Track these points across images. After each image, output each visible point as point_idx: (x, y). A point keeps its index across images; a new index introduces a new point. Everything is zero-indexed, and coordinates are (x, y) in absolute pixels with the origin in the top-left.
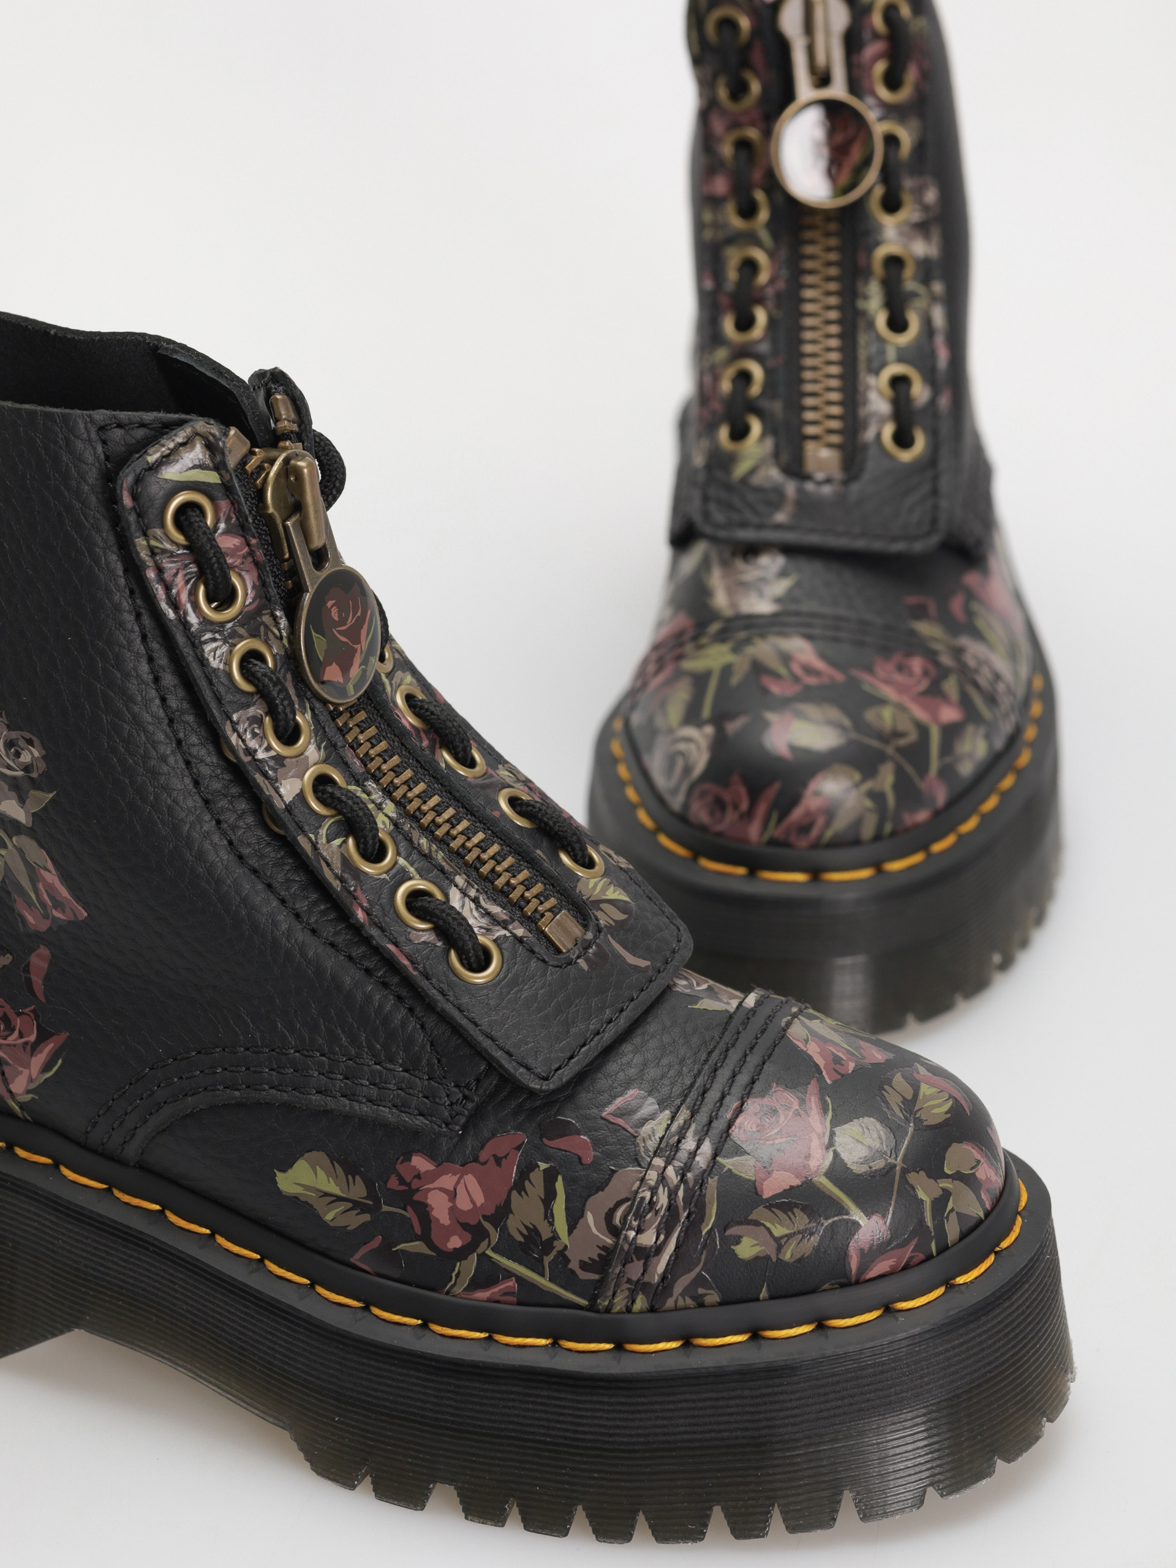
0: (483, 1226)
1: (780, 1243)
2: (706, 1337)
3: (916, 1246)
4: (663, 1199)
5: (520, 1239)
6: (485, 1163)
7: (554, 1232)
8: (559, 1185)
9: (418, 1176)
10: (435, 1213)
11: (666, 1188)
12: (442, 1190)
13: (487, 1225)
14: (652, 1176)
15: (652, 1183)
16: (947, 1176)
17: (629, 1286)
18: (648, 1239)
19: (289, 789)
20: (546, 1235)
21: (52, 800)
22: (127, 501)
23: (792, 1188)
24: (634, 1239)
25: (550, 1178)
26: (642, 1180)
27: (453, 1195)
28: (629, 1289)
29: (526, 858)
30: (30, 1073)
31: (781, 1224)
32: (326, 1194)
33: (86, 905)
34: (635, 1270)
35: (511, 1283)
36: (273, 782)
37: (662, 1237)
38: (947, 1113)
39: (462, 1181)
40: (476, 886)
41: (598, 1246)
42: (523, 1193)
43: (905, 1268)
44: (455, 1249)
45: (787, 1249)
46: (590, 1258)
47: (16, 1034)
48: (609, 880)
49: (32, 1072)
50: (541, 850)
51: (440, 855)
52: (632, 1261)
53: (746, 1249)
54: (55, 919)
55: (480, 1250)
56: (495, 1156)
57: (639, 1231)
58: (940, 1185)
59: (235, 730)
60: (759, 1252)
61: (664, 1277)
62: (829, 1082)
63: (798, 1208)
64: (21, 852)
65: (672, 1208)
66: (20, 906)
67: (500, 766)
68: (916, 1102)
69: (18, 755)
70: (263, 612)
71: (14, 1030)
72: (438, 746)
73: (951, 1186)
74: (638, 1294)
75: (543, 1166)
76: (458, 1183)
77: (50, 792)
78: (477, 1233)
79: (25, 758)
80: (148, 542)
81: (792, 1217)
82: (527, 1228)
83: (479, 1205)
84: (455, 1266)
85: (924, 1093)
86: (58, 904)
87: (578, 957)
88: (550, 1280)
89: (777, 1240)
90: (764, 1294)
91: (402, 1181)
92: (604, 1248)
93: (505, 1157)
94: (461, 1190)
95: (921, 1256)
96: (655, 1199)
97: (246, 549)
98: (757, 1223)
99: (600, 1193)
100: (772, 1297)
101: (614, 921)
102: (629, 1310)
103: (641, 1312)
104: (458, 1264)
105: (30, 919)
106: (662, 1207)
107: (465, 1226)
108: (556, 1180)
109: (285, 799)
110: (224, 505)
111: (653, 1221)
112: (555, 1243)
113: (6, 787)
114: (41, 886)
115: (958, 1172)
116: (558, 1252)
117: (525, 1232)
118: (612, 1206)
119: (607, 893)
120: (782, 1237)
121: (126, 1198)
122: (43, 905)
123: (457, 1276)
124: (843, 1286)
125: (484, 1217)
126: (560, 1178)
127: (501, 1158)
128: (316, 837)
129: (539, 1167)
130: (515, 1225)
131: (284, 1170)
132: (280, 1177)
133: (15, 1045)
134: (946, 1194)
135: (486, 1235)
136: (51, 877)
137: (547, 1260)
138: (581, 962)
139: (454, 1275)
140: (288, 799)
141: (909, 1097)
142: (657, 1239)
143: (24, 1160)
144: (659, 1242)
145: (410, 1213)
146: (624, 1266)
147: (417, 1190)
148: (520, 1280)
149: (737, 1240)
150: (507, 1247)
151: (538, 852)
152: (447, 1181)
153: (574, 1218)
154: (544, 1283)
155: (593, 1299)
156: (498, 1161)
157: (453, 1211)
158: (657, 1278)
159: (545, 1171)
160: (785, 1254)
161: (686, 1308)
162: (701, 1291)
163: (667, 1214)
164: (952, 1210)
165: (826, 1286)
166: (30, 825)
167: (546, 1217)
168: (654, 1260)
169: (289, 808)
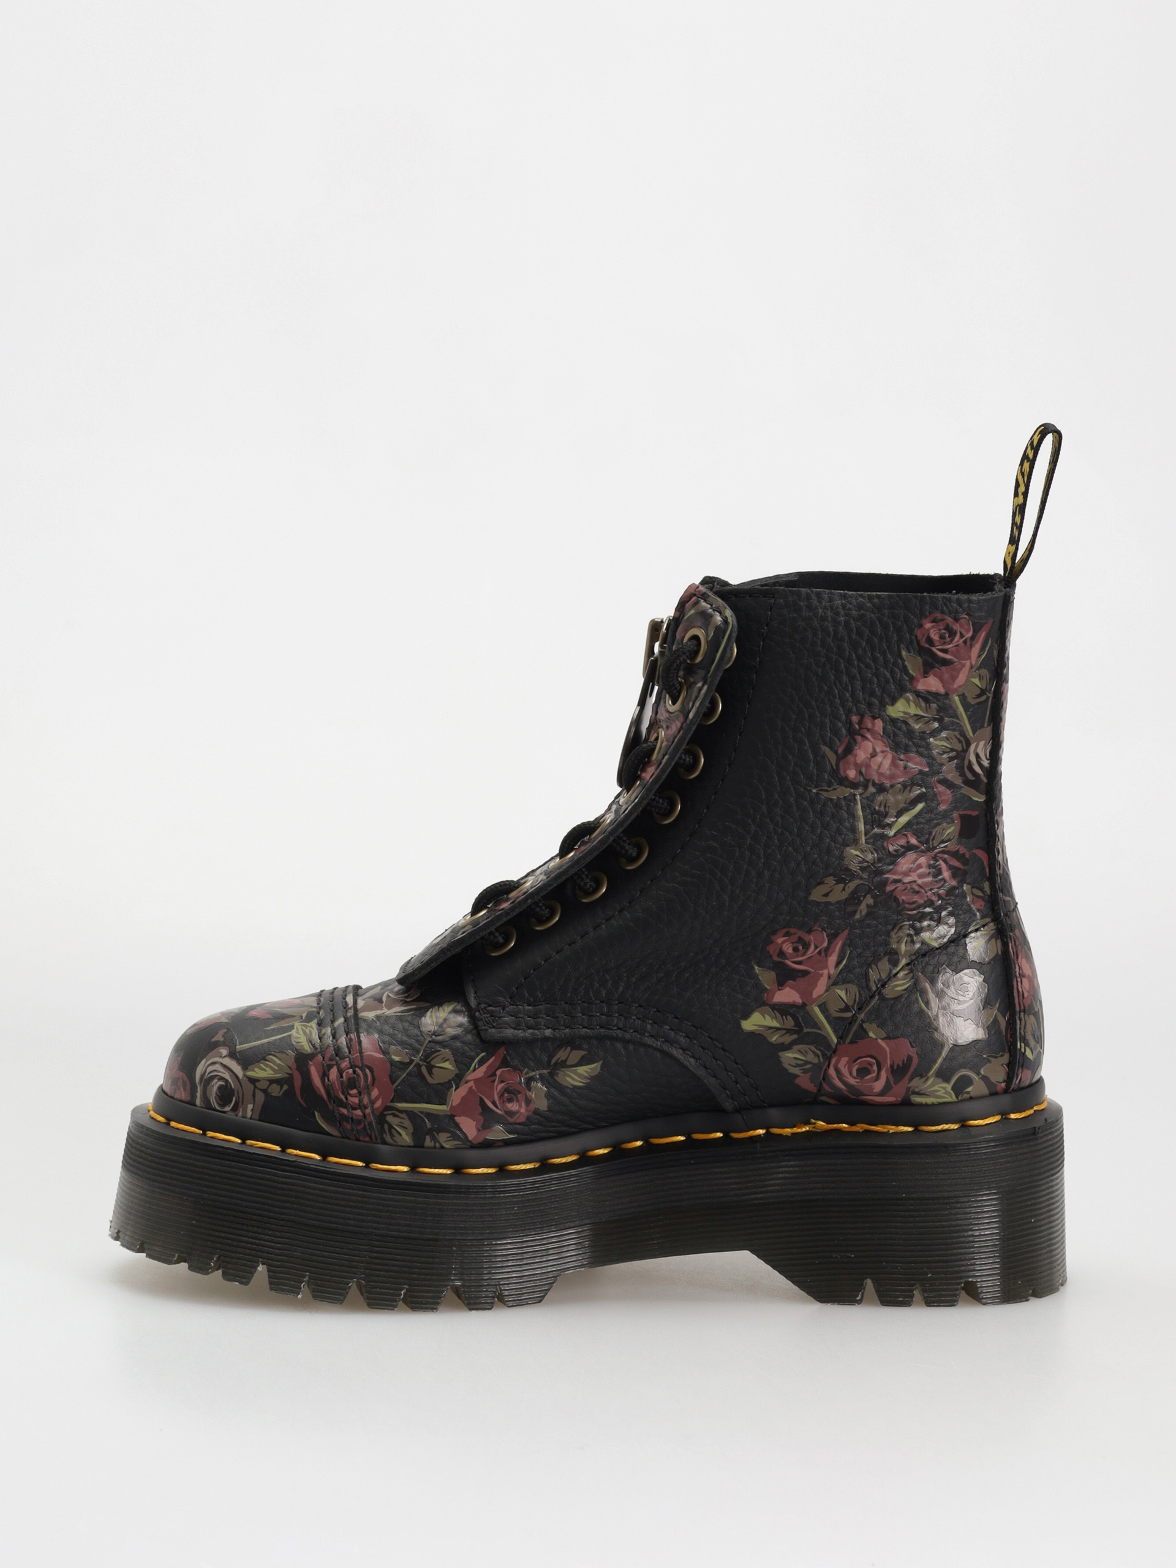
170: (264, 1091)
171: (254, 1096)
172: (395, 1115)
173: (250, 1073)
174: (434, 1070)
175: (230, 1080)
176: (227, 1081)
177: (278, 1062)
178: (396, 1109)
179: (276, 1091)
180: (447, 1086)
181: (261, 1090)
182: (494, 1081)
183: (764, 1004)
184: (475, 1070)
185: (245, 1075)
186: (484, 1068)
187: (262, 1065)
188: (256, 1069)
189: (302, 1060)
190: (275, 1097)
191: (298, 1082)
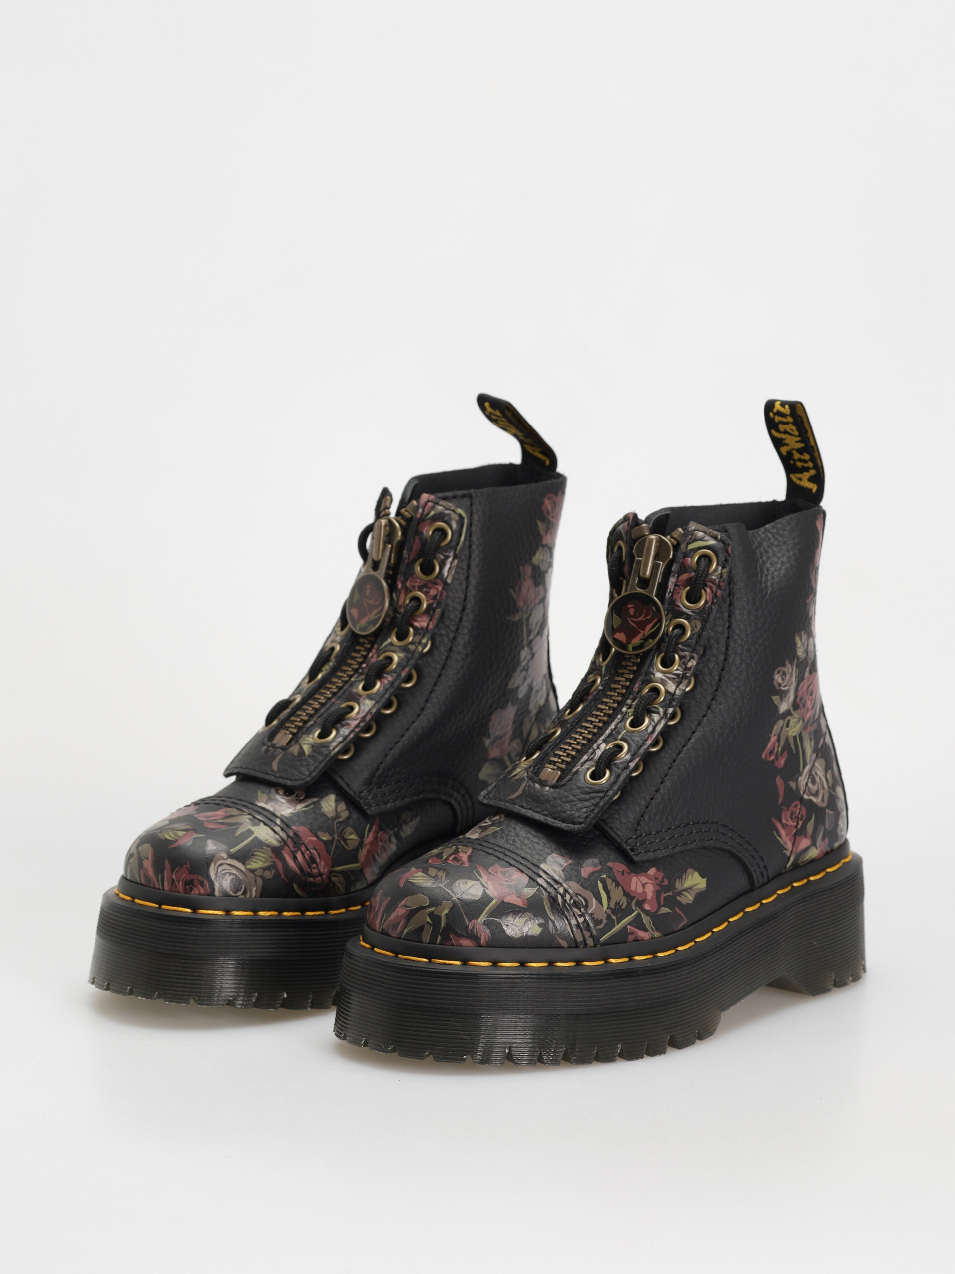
170: (261, 877)
171: (256, 881)
172: (335, 876)
173: (249, 867)
174: (348, 841)
175: (237, 874)
176: (236, 875)
177: (263, 855)
178: (335, 872)
179: (268, 875)
180: (357, 850)
181: (259, 876)
182: (377, 842)
183: (487, 760)
184: (367, 836)
185: (246, 869)
186: (371, 834)
187: (254, 860)
188: (252, 863)
189: (276, 851)
190: (269, 879)
191: (279, 866)
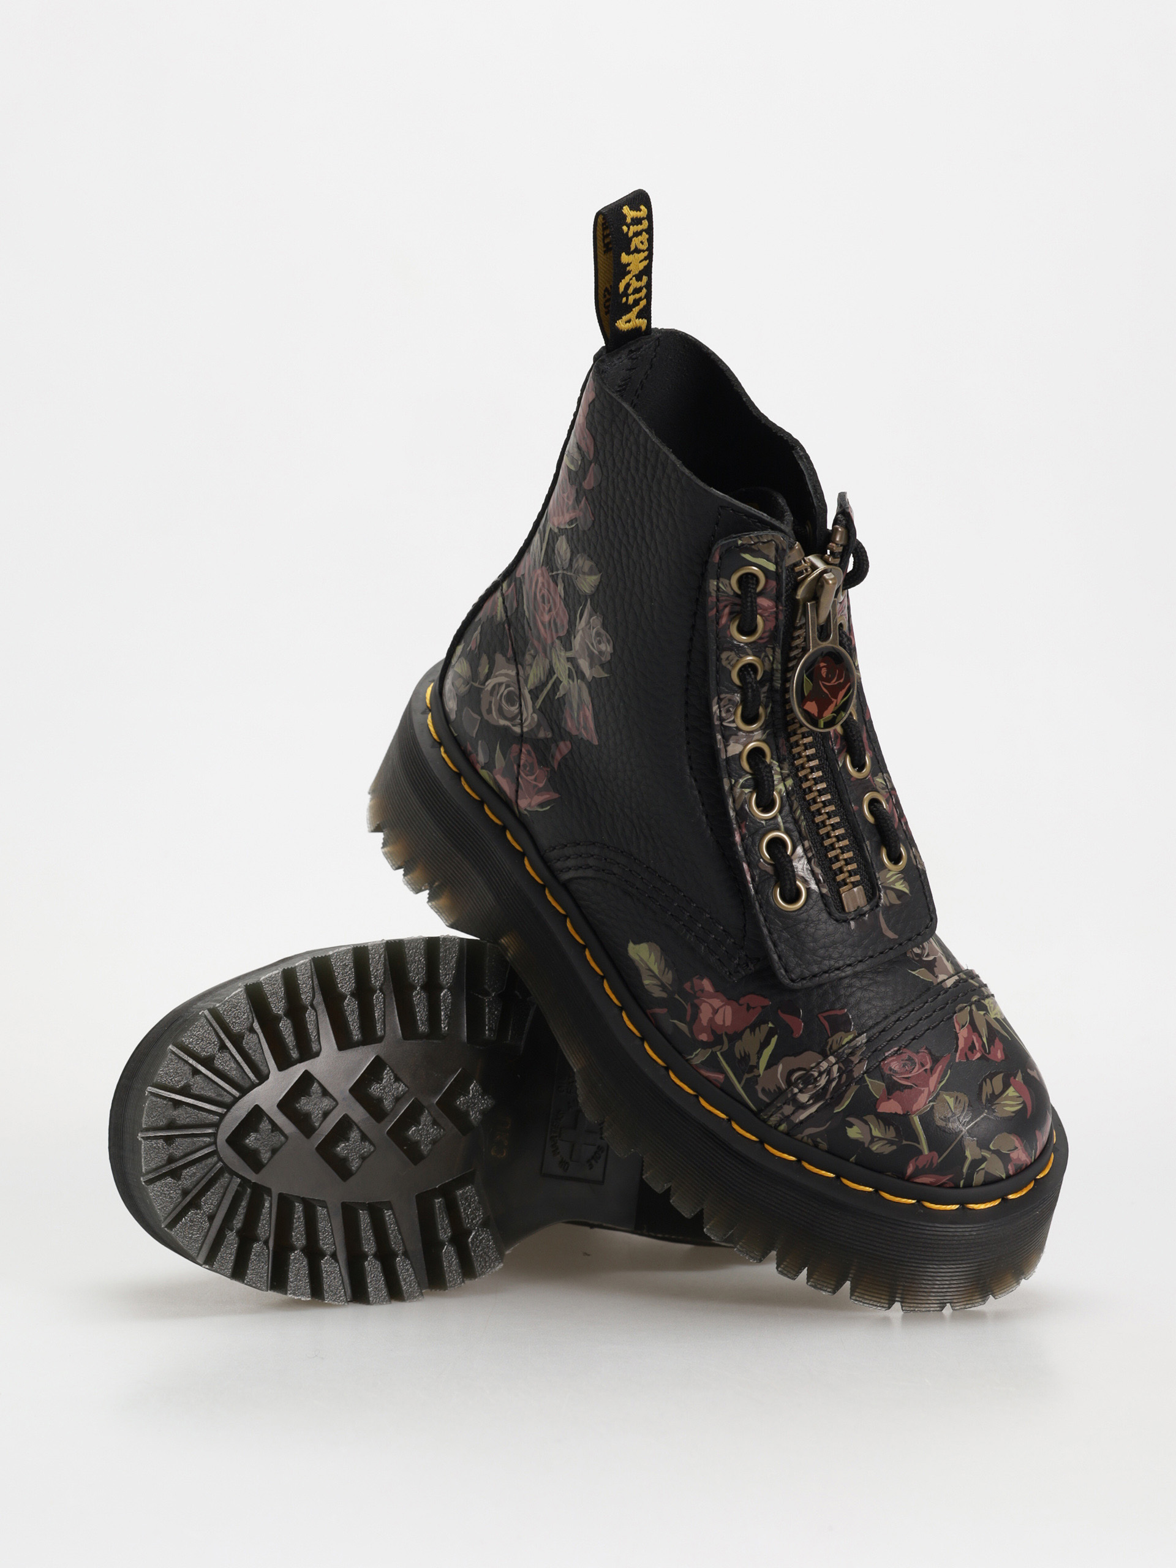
0: (722, 1038)
1: (873, 1139)
2: (810, 1164)
3: (951, 1178)
4: (823, 1081)
5: (738, 1056)
6: (741, 1005)
7: (758, 1063)
8: (774, 1040)
9: (702, 991)
10: (701, 1015)
11: (828, 1077)
12: (711, 1005)
13: (725, 1039)
14: (824, 1065)
15: (822, 1069)
16: (989, 1149)
17: (781, 1116)
18: (803, 1098)
19: (734, 749)
20: (753, 1062)
21: (606, 677)
22: (716, 558)
23: (896, 1113)
24: (796, 1094)
25: (771, 1034)
26: (819, 1064)
27: (715, 1011)
28: (780, 1117)
29: (857, 844)
30: (531, 801)
31: (879, 1130)
32: (650, 970)
33: (600, 739)
34: (788, 1109)
35: (721, 1077)
36: (726, 740)
37: (811, 1101)
38: (1013, 1112)
39: (724, 1007)
40: (814, 852)
41: (776, 1085)
42: (752, 1033)
43: (940, 1186)
44: (702, 1040)
45: (876, 1145)
46: (769, 1089)
47: (533, 777)
48: (903, 876)
49: (533, 802)
50: (870, 842)
51: (804, 823)
52: (789, 1104)
53: (854, 1133)
54: (581, 733)
55: (714, 1049)
56: (748, 1005)
57: (801, 1091)
58: (982, 1153)
59: (718, 703)
60: (861, 1138)
61: (801, 1122)
62: (957, 1060)
63: (893, 1126)
64: (580, 689)
65: (825, 1088)
66: (567, 715)
67: (880, 774)
68: (998, 1098)
69: (599, 642)
70: (769, 646)
71: (533, 774)
72: (845, 750)
73: (989, 1156)
74: (784, 1122)
75: (770, 1025)
76: (721, 1007)
77: (607, 673)
78: (717, 1040)
79: (603, 647)
80: (718, 583)
81: (887, 1130)
82: (745, 1052)
83: (726, 1025)
84: (698, 1049)
85: (1008, 1094)
86: (585, 728)
87: (852, 919)
88: (742, 1088)
89: (873, 1137)
90: (853, 1159)
91: (692, 988)
92: (779, 1088)
93: (754, 1008)
94: (721, 1011)
95: (952, 1185)
96: (818, 1079)
97: (775, 609)
98: (866, 1123)
99: (793, 1057)
100: (856, 1163)
101: (890, 903)
102: (776, 1127)
103: (782, 1132)
104: (700, 1050)
105: (569, 724)
106: (820, 1085)
107: (713, 1032)
108: (774, 1037)
109: (728, 753)
110: (773, 584)
111: (811, 1090)
112: (755, 1070)
113: (587, 653)
114: (581, 713)
115: (998, 1150)
116: (755, 1076)
117: (743, 1054)
118: (795, 1068)
119: (896, 884)
120: (876, 1137)
121: (550, 898)
122: (579, 723)
123: (696, 1055)
124: (899, 1178)
125: (726, 1034)
126: (776, 1037)
127: (751, 1008)
128: (735, 783)
129: (768, 1024)
130: (739, 1048)
131: (635, 943)
132: (631, 945)
133: (530, 782)
134: (984, 1159)
135: (722, 1043)
136: (589, 713)
137: (747, 1076)
138: (852, 923)
139: (695, 1053)
140: (730, 754)
141: (997, 1093)
142: (808, 1101)
143: (509, 841)
144: (808, 1103)
145: (688, 1007)
146: (784, 1104)
147: (698, 998)
148: (727, 1078)
149: (851, 1125)
150: (729, 1056)
151: (868, 843)
152: (717, 1003)
153: (772, 1063)
154: (739, 1087)
155: (760, 1111)
156: (749, 1008)
157: (711, 1020)
158: (797, 1121)
159: (770, 1027)
160: (874, 1146)
161: (807, 1143)
162: (819, 1140)
163: (821, 1091)
164: (983, 1169)
165: (889, 1174)
166: (590, 681)
167: (758, 1053)
168: (801, 1111)
169: (728, 759)
